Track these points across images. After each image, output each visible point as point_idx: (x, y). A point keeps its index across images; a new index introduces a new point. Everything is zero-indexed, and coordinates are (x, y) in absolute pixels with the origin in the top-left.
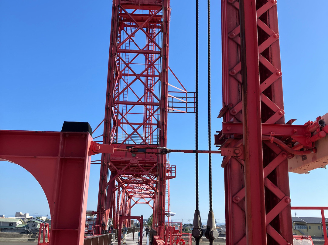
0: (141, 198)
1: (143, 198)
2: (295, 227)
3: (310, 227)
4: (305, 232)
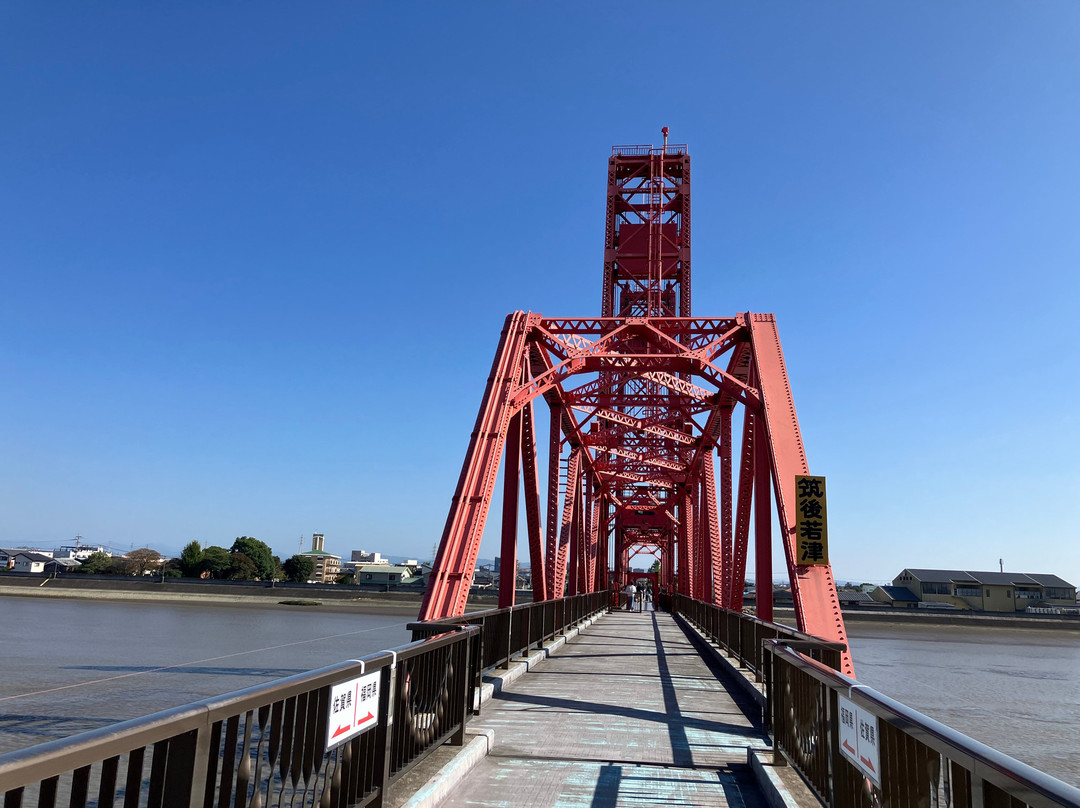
0: (644, 546)
1: (646, 546)
2: (956, 592)
3: (988, 592)
4: (976, 601)
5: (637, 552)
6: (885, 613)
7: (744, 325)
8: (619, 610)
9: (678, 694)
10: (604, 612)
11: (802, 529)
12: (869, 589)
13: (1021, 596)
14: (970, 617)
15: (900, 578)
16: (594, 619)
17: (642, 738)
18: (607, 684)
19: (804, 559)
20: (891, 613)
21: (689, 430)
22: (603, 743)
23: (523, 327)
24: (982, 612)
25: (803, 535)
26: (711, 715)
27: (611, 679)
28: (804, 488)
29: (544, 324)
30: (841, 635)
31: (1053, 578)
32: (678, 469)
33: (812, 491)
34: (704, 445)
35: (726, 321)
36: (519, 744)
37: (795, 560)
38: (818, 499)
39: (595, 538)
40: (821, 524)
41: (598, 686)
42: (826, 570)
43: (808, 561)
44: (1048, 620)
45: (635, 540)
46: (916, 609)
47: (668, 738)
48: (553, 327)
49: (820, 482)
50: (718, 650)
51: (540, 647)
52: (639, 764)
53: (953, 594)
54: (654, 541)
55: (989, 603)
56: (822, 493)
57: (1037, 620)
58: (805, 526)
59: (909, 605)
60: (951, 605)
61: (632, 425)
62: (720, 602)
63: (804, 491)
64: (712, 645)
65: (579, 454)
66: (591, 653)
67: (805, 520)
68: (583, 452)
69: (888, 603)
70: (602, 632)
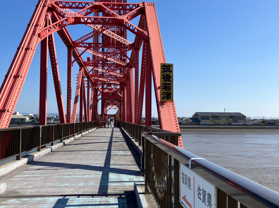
0: (112, 106)
1: (113, 106)
2: (211, 119)
3: (221, 118)
4: (217, 121)
5: (110, 109)
6: (190, 126)
7: (142, 6)
8: (102, 128)
9: (112, 157)
10: (95, 128)
11: (163, 86)
12: (185, 119)
13: (230, 120)
14: (215, 126)
15: (194, 115)
16: (90, 131)
17: (87, 181)
18: (83, 155)
19: (163, 99)
20: (191, 126)
21: (124, 60)
22: (67, 185)
23: (46, 4)
24: (219, 125)
25: (163, 89)
26: (123, 166)
27: (86, 153)
28: (164, 69)
29: (56, 3)
30: (178, 130)
31: (240, 113)
32: (122, 76)
33: (167, 70)
34: (130, 66)
35: (135, 5)
36: (21, 189)
37: (159, 99)
38: (170, 73)
39: (91, 102)
40: (171, 84)
41: (79, 156)
42: (172, 104)
43: (165, 100)
44: (238, 127)
45: (108, 104)
46: (199, 124)
47: (100, 179)
48: (61, 5)
49: (171, 66)
50: (132, 139)
51: (61, 141)
52: (79, 196)
53: (210, 119)
54: (115, 105)
55: (221, 122)
56: (172, 71)
57: (235, 127)
58: (164, 85)
59: (197, 123)
60: (210, 123)
61: (102, 57)
62: (134, 122)
63: (164, 70)
64: (130, 138)
65: (83, 69)
66: (83, 143)
67: (164, 83)
68: (85, 69)
69: (191, 123)
70: (92, 135)
